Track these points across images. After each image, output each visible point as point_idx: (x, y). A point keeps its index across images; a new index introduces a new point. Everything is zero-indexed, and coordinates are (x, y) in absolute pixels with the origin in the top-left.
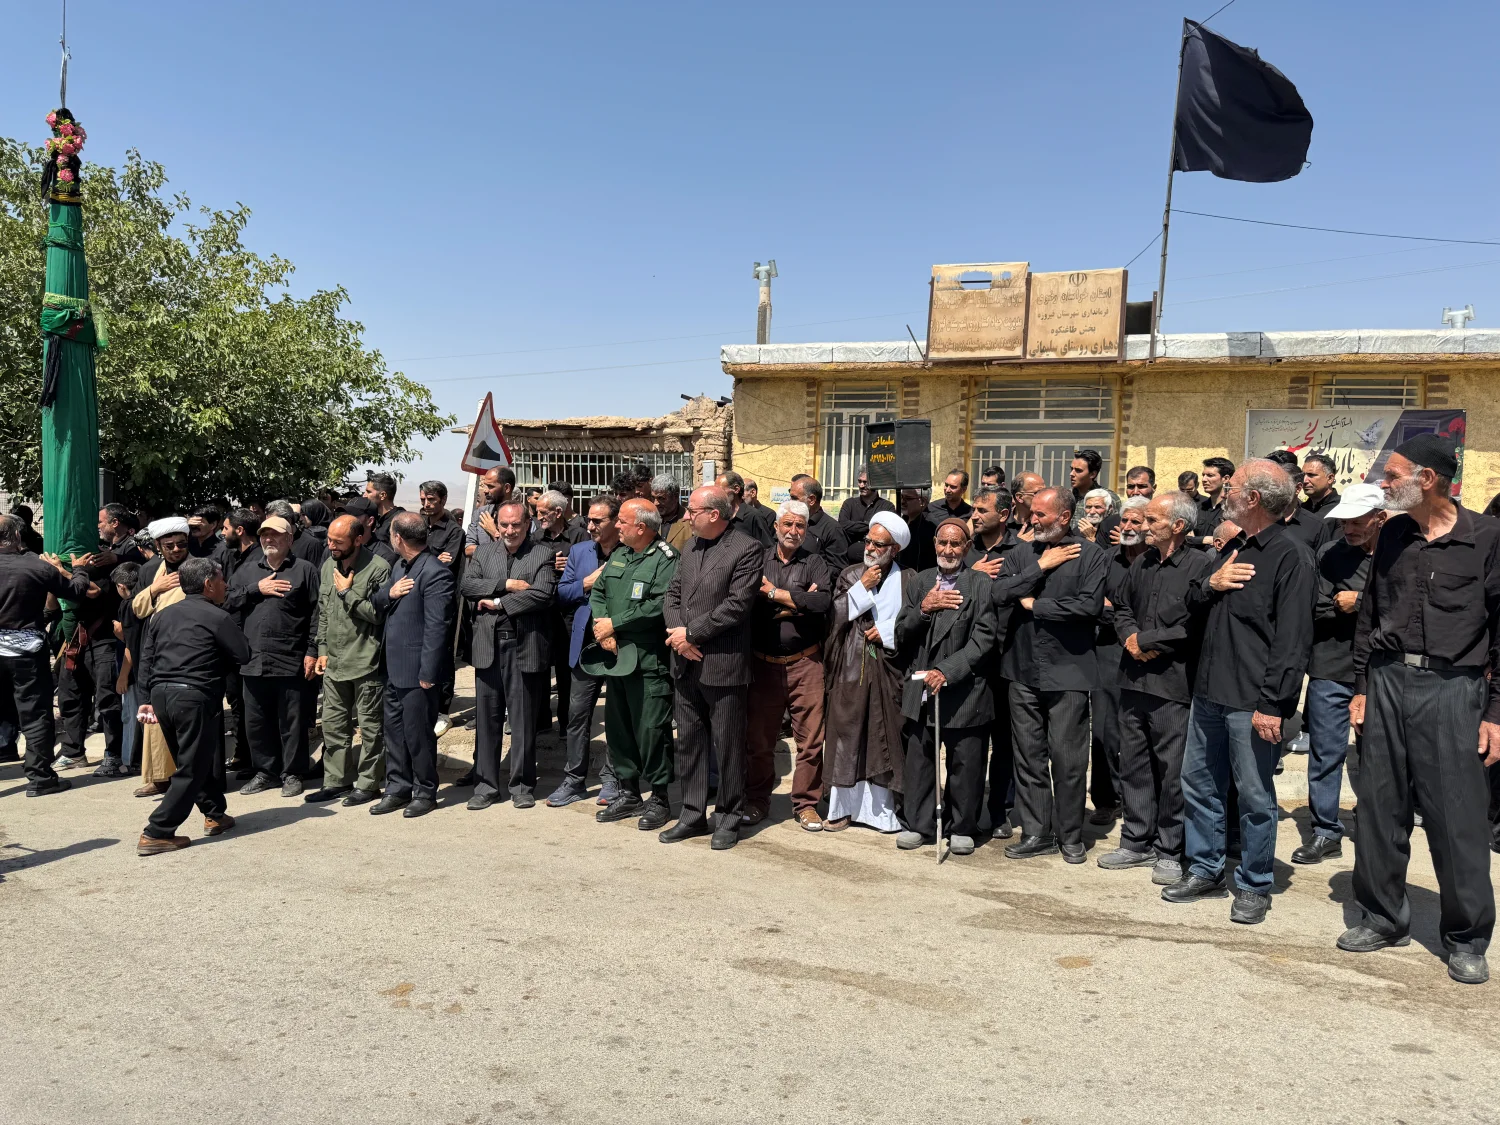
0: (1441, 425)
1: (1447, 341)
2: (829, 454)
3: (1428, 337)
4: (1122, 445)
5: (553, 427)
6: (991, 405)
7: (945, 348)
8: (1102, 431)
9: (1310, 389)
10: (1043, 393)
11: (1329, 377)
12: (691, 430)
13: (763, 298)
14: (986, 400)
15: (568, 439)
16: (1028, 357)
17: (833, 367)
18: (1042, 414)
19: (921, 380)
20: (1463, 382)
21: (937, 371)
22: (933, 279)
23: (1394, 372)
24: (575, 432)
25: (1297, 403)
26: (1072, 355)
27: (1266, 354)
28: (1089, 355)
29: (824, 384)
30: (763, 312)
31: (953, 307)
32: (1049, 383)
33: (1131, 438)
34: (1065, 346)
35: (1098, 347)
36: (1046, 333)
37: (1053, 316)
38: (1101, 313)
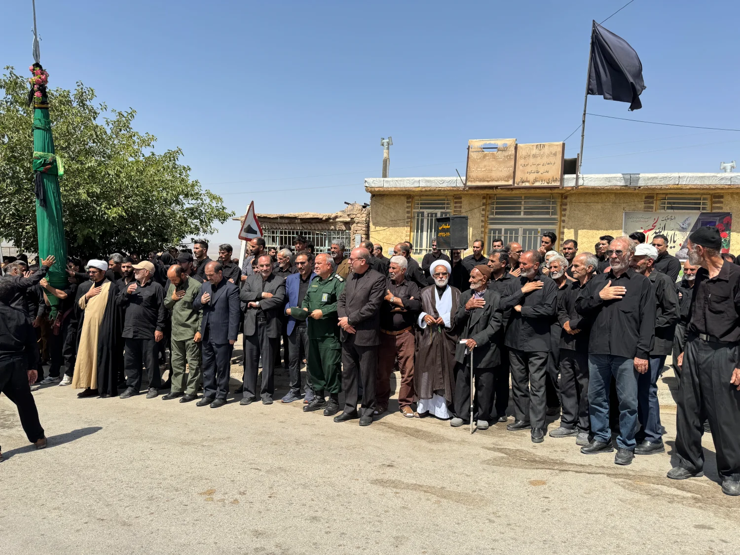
0: (719, 220)
1: (722, 179)
2: (417, 232)
3: (713, 176)
4: (561, 229)
5: (282, 218)
6: (497, 208)
7: (475, 180)
8: (552, 222)
9: (655, 202)
10: (523, 203)
11: (664, 196)
12: (349, 219)
13: (385, 155)
14: (495, 206)
15: (289, 223)
16: (516, 185)
17: (419, 189)
18: (522, 213)
19: (463, 196)
20: (730, 199)
21: (471, 192)
22: (469, 147)
23: (696, 194)
24: (293, 220)
25: (648, 209)
26: (537, 184)
27: (633, 184)
28: (546, 184)
29: (416, 198)
30: (385, 162)
31: (479, 160)
32: (526, 198)
33: (566, 225)
34: (534, 180)
35: (550, 180)
36: (524, 173)
37: (528, 165)
38: (552, 164)
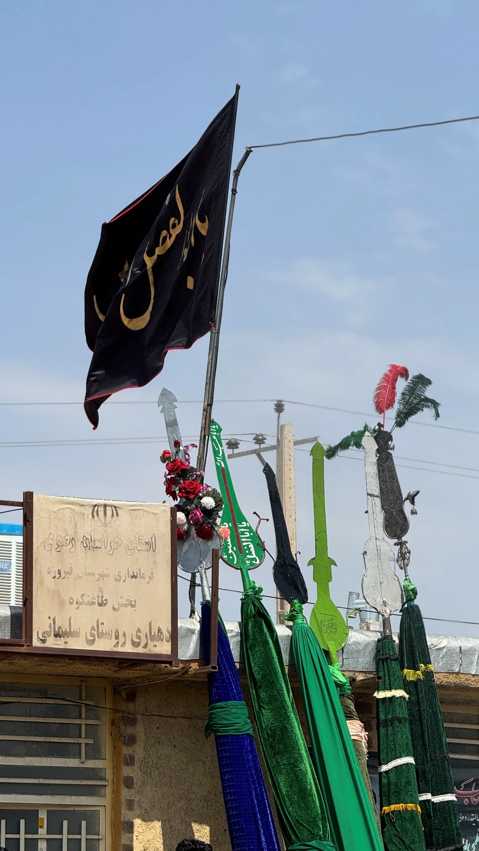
4: (124, 809)
8: (83, 782)
16: (34, 643)
26: (103, 646)
28: (129, 648)
33: (137, 798)
34: (93, 629)
35: (142, 635)
36: (62, 604)
37: (70, 574)
38: (142, 577)
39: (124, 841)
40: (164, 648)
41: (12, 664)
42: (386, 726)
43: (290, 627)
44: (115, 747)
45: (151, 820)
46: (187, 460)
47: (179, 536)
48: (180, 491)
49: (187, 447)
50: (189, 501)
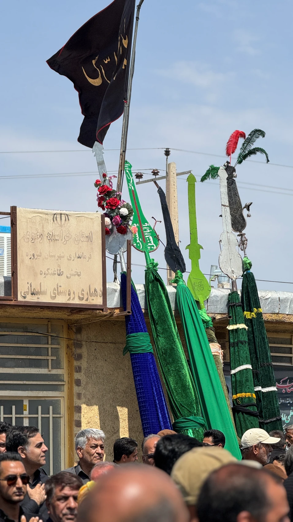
4: (75, 400)
8: (50, 383)
16: (19, 299)
26: (59, 300)
28: (77, 301)
33: (83, 392)
34: (55, 289)
35: (85, 293)
36: (35, 275)
37: (40, 256)
38: (84, 258)
39: (76, 418)
40: (98, 301)
41: (5, 311)
42: (234, 346)
43: (175, 287)
44: (69, 361)
45: (92, 405)
46: (111, 185)
47: (106, 232)
48: (107, 205)
49: (110, 177)
50: (113, 211)
